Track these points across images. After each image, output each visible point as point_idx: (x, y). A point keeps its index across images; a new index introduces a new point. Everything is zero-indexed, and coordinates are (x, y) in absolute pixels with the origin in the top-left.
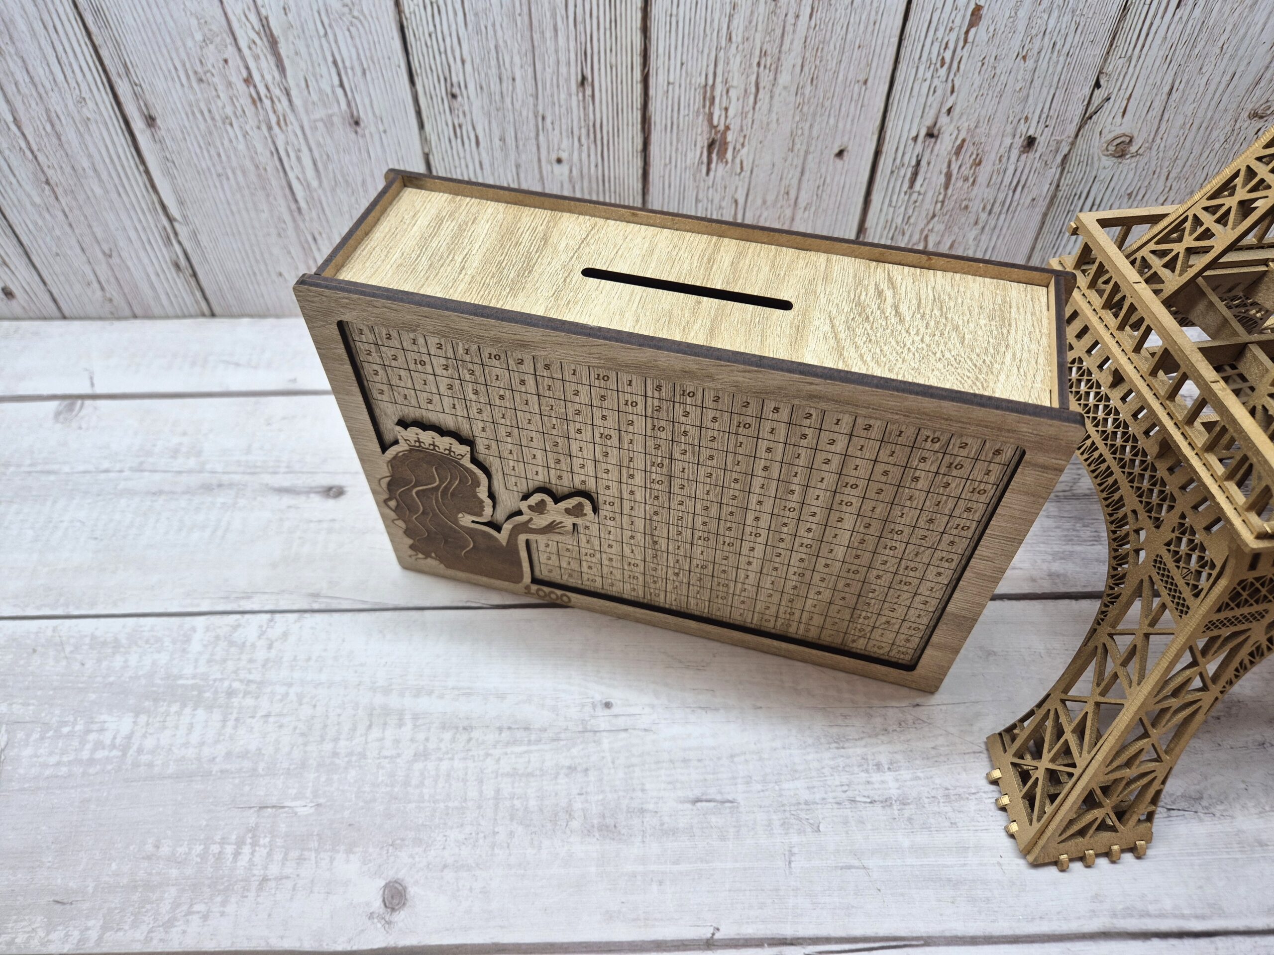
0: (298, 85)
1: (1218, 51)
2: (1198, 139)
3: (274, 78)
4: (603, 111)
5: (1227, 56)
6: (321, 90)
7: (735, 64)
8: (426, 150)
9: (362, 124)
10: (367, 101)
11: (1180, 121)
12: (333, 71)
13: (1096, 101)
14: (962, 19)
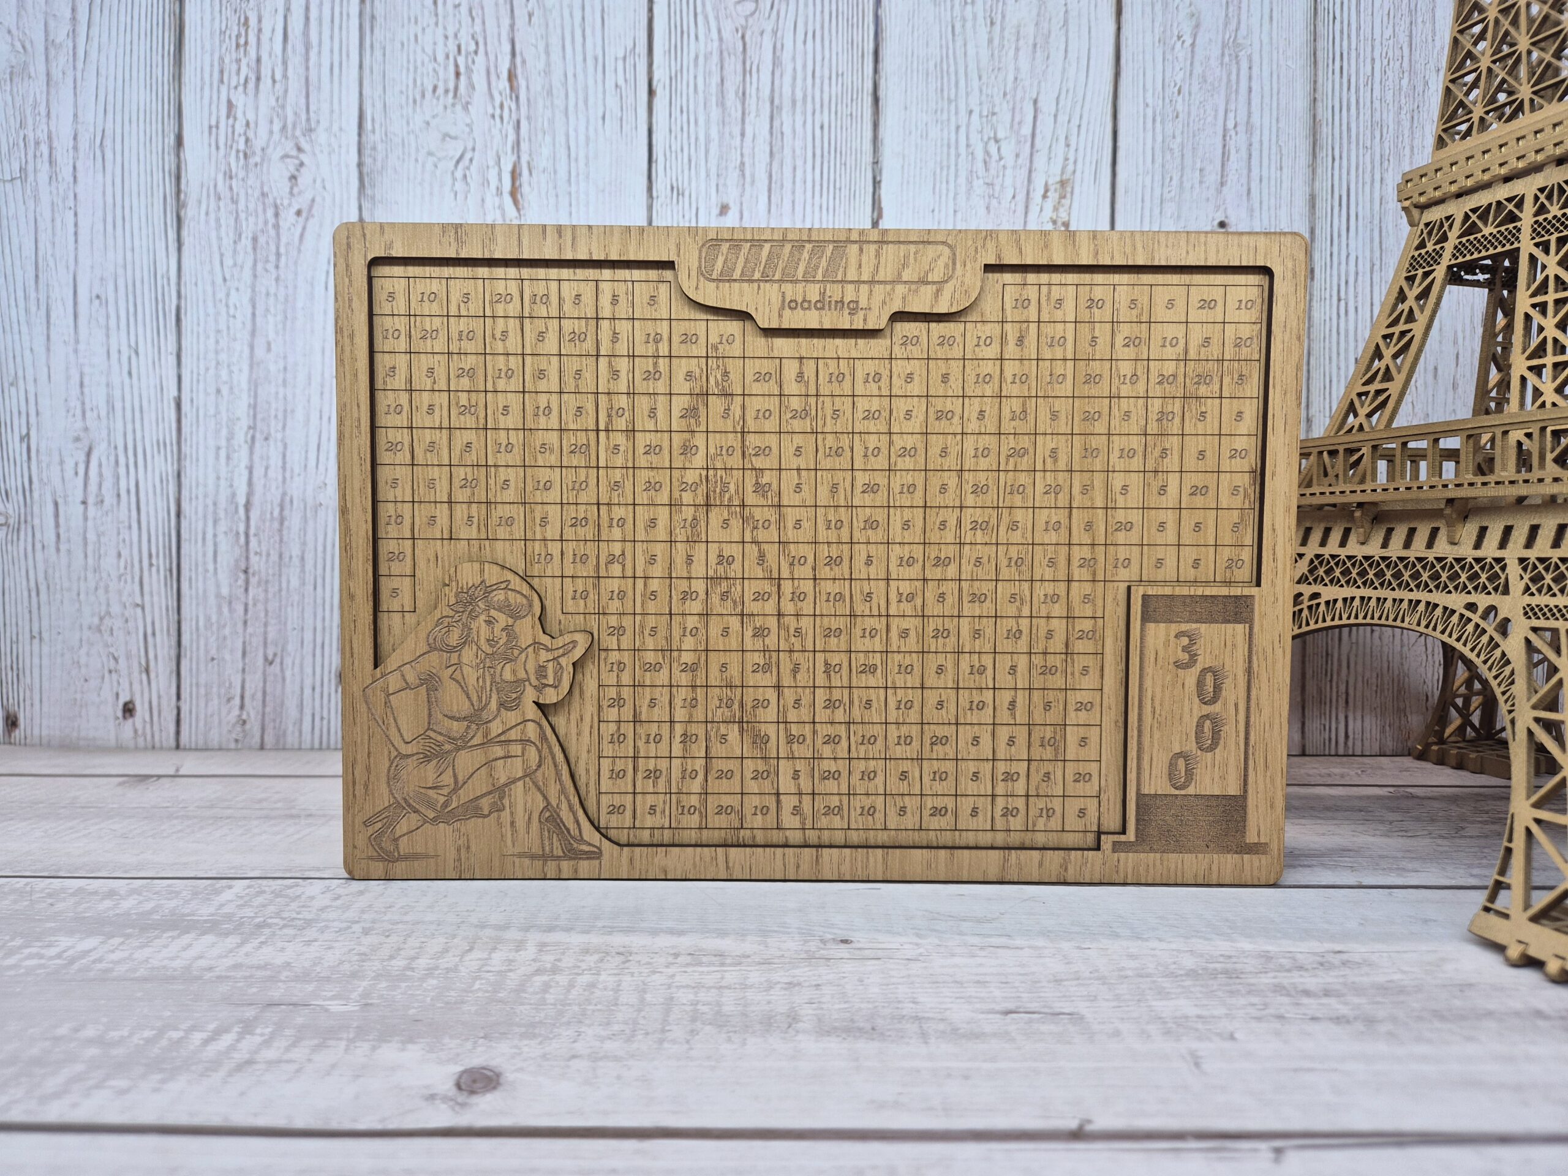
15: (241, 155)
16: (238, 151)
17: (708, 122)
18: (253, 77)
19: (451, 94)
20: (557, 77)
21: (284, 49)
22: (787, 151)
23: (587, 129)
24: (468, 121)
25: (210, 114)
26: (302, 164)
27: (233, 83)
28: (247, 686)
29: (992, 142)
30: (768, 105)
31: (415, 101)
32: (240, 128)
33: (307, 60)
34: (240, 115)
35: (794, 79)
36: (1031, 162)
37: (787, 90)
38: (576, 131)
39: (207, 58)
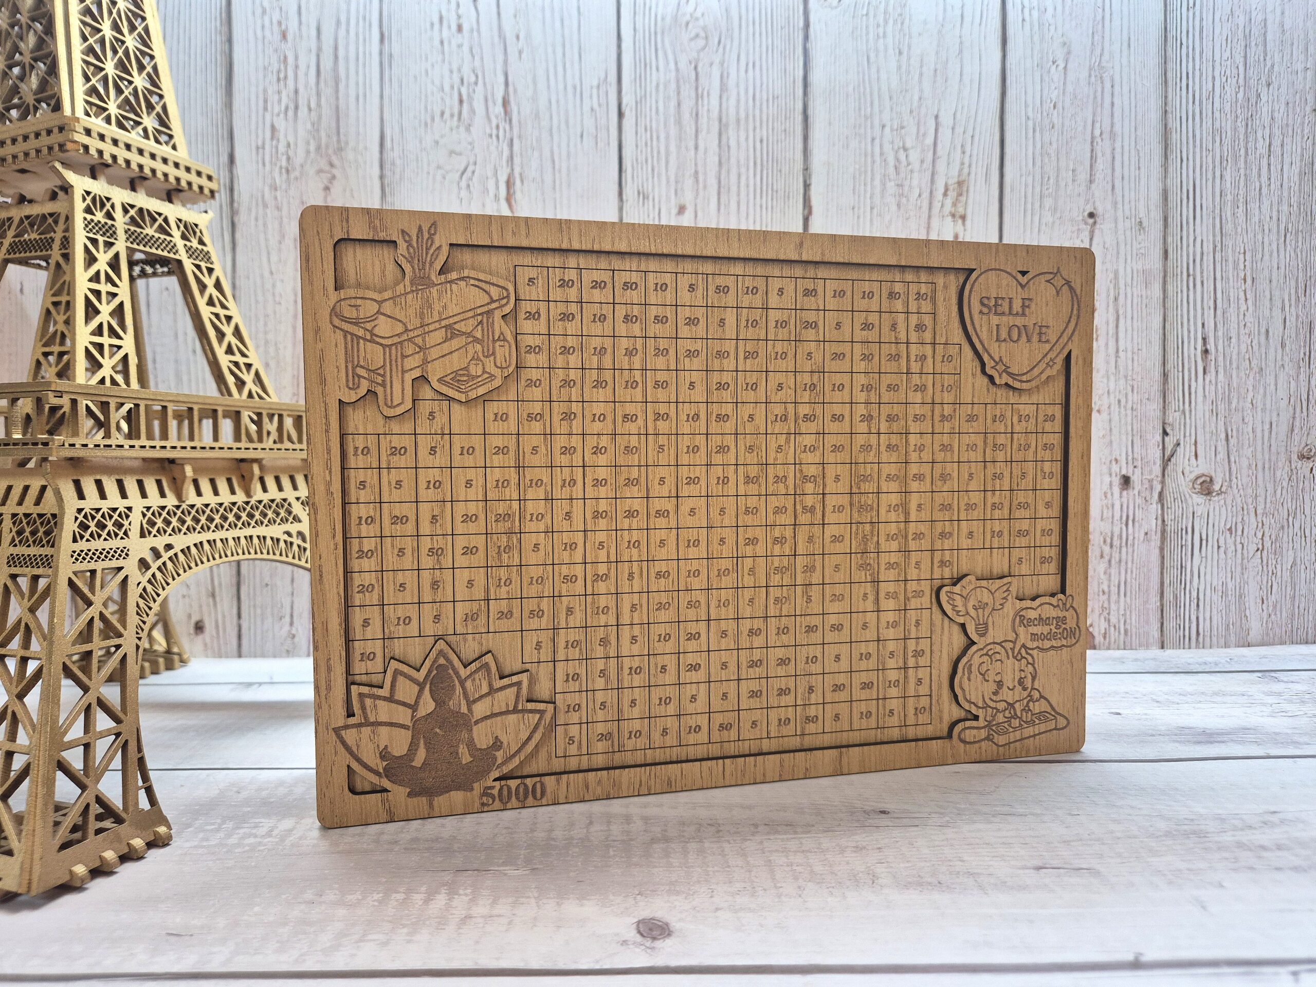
1: (1251, 405)
5: (1259, 409)
11: (1245, 463)
13: (1169, 447)
15: (284, 170)
16: (281, 168)
17: (667, 137)
18: (292, 106)
19: (456, 118)
20: (543, 102)
21: (318, 83)
22: (733, 160)
23: (568, 146)
24: (470, 140)
25: (257, 136)
26: (334, 177)
27: (276, 111)
28: (295, 608)
29: (901, 151)
30: (717, 124)
31: (426, 124)
32: (282, 148)
33: (337, 91)
34: (282, 137)
35: (738, 101)
36: (934, 166)
37: (732, 111)
38: (559, 146)
39: (253, 89)
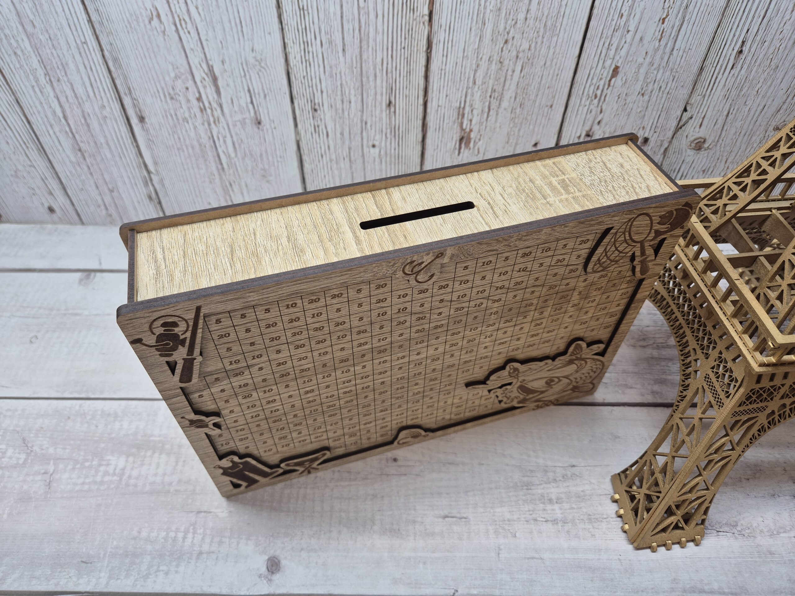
0: (227, 102)
1: (755, 93)
2: (744, 141)
3: (214, 98)
4: (400, 119)
5: (761, 96)
6: (240, 105)
7: (477, 96)
8: (298, 138)
9: (262, 124)
10: (266, 111)
11: (733, 130)
12: (248, 95)
13: (684, 119)
14: (606, 74)
28: (105, 200)
